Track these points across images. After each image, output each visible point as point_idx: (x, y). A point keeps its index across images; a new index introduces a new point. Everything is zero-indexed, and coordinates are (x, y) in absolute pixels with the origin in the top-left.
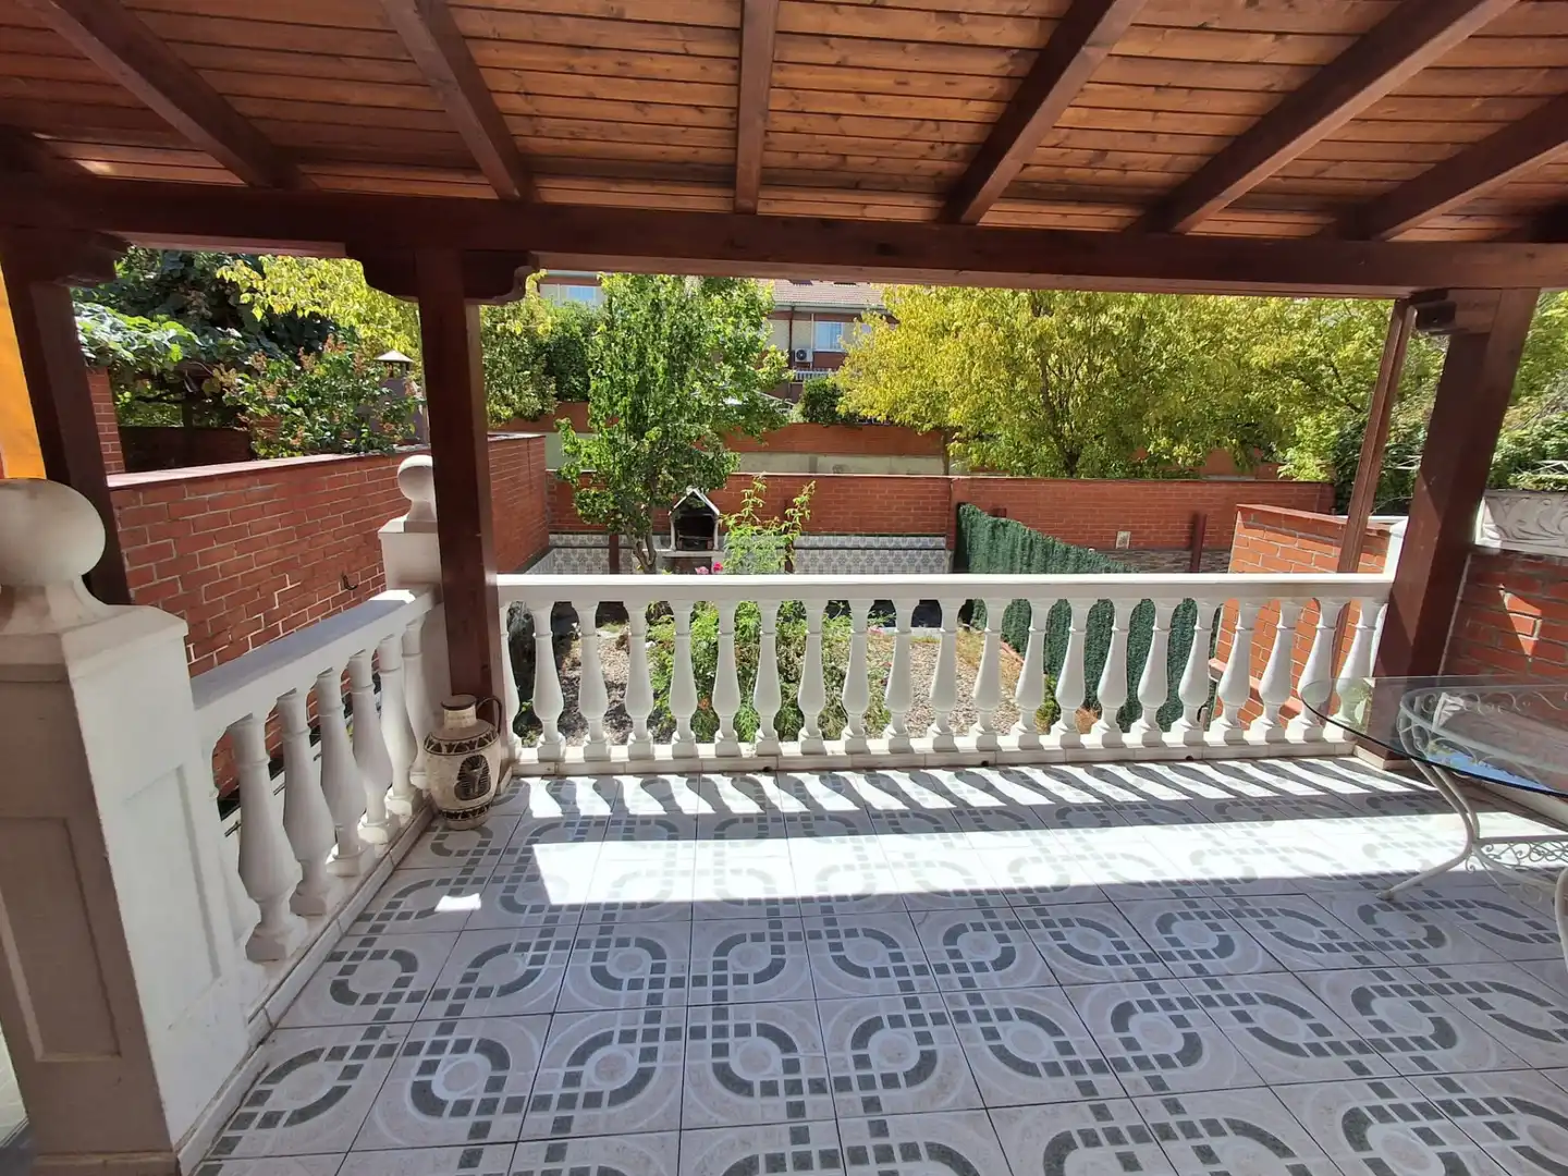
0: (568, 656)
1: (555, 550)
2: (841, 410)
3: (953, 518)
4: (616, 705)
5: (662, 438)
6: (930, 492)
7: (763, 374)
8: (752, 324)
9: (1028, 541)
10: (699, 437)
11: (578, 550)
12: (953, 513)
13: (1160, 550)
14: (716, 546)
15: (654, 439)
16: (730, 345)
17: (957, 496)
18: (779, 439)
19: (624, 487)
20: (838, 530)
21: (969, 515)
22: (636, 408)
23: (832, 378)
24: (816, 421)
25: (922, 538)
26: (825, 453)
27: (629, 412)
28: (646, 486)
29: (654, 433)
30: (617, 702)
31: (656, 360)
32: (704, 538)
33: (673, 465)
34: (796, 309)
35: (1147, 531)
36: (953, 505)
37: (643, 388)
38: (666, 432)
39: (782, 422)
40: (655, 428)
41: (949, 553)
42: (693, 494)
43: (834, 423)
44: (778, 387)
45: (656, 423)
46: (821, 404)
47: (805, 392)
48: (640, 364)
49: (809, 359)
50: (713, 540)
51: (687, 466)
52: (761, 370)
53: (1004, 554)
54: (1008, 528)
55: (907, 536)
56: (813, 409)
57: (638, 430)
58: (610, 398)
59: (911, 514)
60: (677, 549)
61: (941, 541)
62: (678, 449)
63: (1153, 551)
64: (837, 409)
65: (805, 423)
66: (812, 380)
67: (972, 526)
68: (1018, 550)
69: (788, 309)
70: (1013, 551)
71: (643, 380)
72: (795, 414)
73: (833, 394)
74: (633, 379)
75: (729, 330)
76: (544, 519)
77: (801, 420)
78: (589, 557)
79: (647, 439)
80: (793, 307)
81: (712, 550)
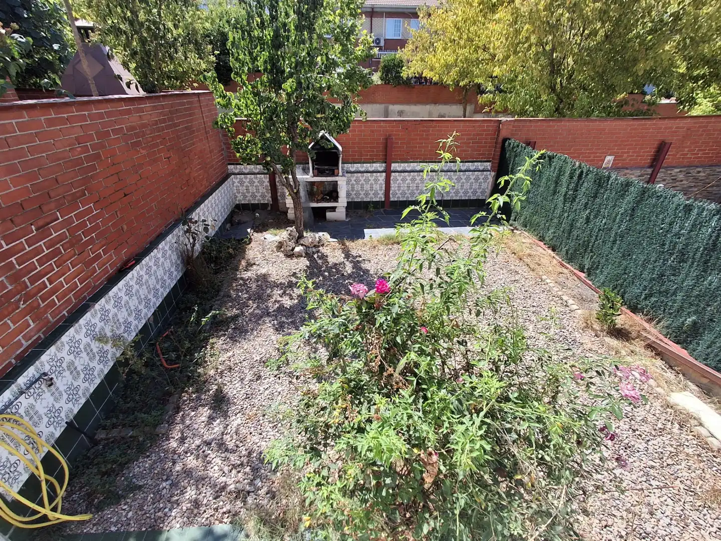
0: (244, 258)
1: (233, 176)
2: (404, 75)
3: (499, 150)
4: (277, 305)
5: (296, 90)
6: (484, 131)
7: (359, 51)
8: (351, 15)
9: (578, 172)
10: (329, 87)
11: (248, 176)
12: (499, 146)
13: (632, 168)
14: (340, 174)
15: (289, 90)
16: (338, 30)
17: (504, 133)
18: (368, 94)
19: (268, 135)
20: (421, 159)
21: (513, 148)
22: (273, 61)
23: (400, 54)
24: (388, 83)
25: (476, 164)
26: (394, 103)
27: (269, 67)
28: (289, 131)
29: (289, 85)
30: (279, 301)
31: (287, 15)
32: (331, 168)
33: (308, 114)
34: (375, 10)
35: (625, 155)
36: (500, 140)
37: (277, 43)
38: (299, 83)
39: (370, 84)
40: (290, 80)
41: (493, 174)
42: (323, 137)
43: (399, 84)
44: (368, 60)
45: (291, 75)
46: (392, 71)
47: (382, 64)
48: (274, 18)
49: (382, 44)
50: (338, 169)
51: (319, 116)
52: (357, 48)
53: (548, 180)
54: (555, 160)
55: (466, 162)
56: (387, 75)
57: (276, 84)
58: (251, 53)
59: (470, 147)
60: (314, 176)
61: (488, 165)
62: (312, 100)
63: (627, 169)
64: (402, 75)
65: (382, 84)
66: (386, 56)
67: (516, 156)
68: (565, 179)
69: (371, 10)
70: (558, 177)
71: (277, 35)
72: (376, 78)
73: (400, 65)
74: (268, 33)
75: (337, 19)
76: (222, 155)
77: (379, 83)
78: (256, 181)
79: (284, 90)
80: (373, 9)
81: (337, 176)
